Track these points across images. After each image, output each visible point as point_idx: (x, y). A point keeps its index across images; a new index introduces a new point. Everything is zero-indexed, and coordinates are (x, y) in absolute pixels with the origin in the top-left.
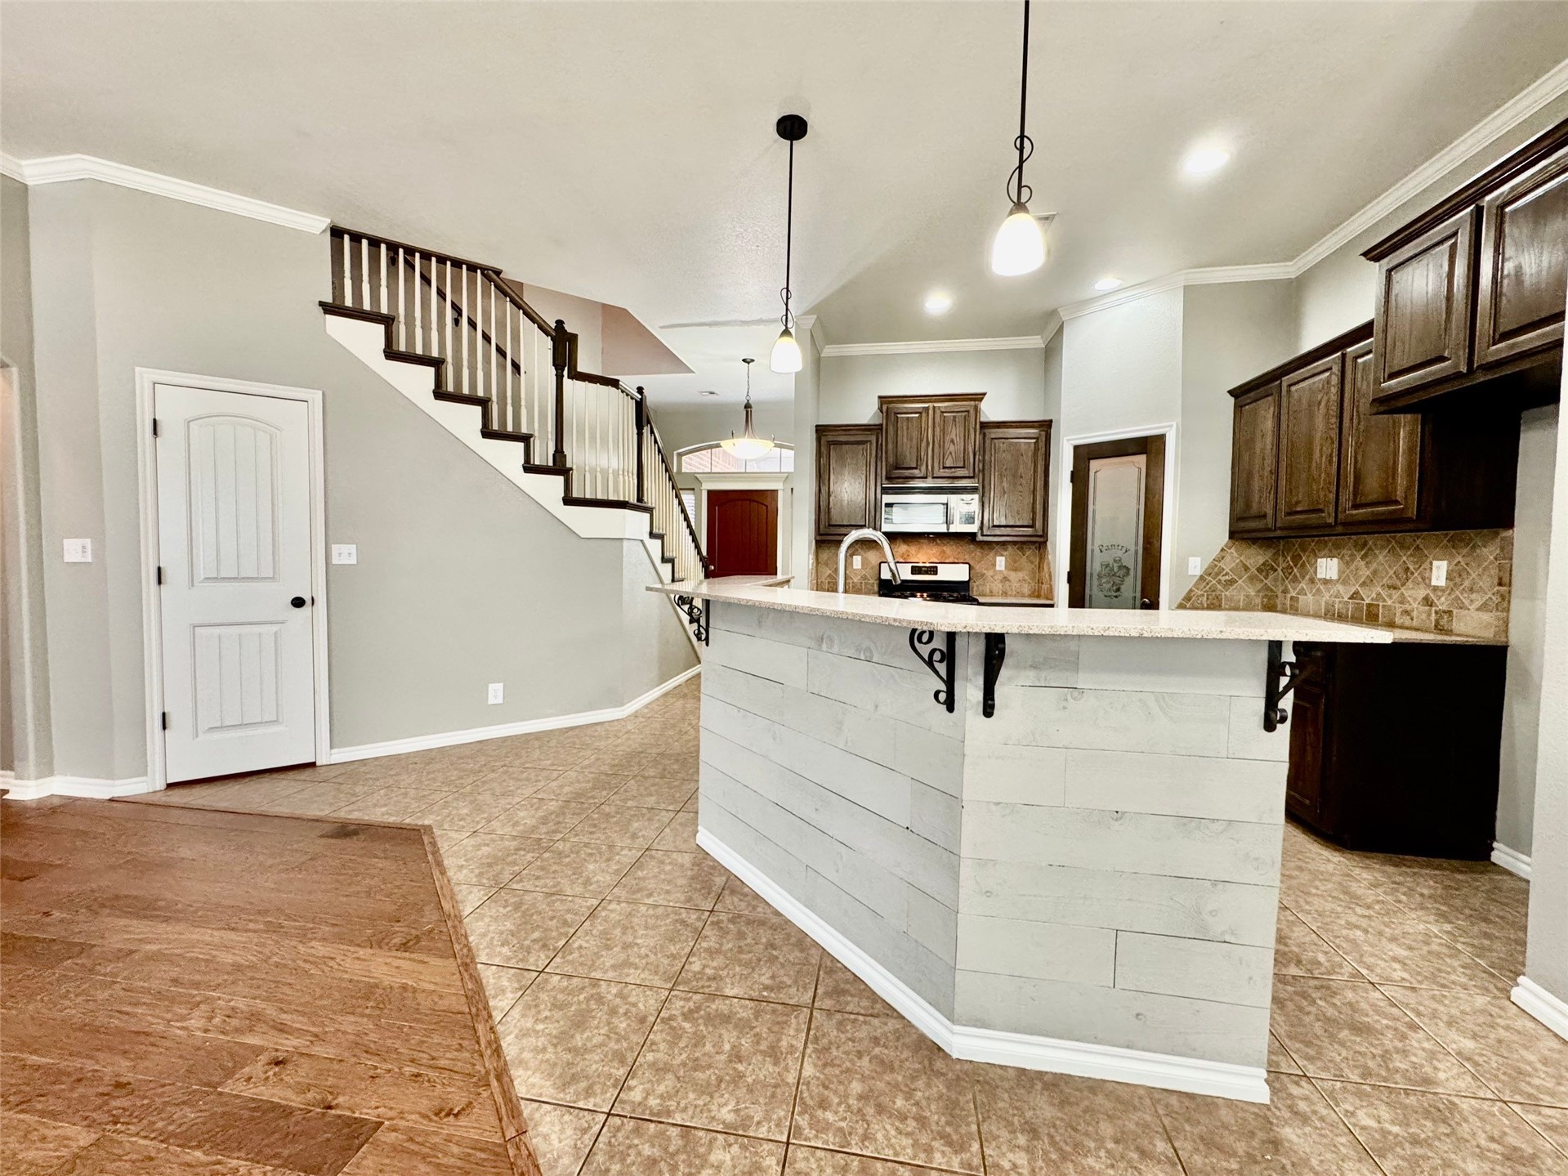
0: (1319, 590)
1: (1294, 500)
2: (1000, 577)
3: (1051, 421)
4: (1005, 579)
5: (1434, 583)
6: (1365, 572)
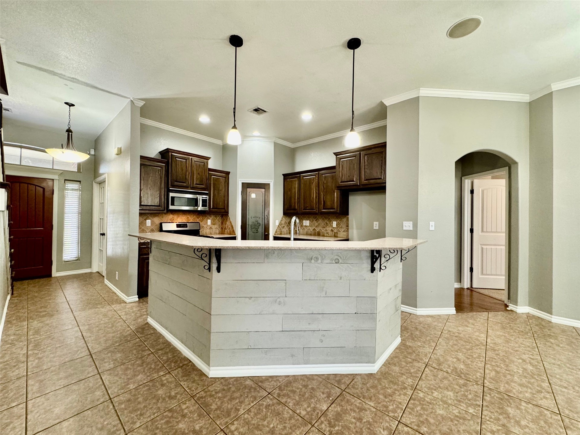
0: (304, 228)
2: (208, 227)
3: (230, 172)
4: (211, 228)
5: (333, 226)
6: (316, 224)
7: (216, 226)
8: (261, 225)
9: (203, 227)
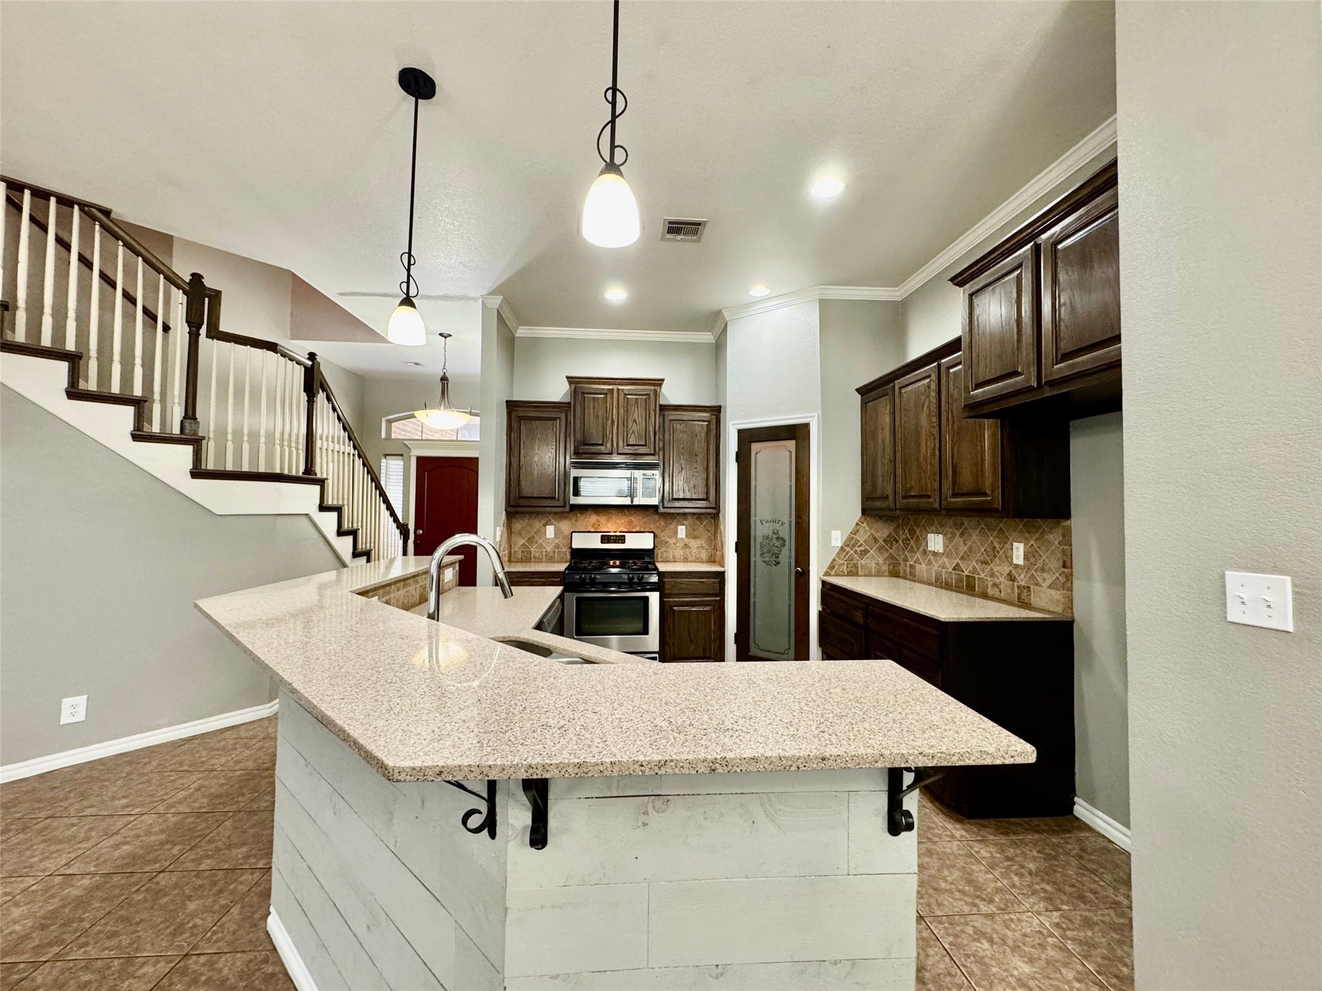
0: (930, 561)
1: (908, 486)
2: (680, 545)
3: (720, 407)
4: (686, 545)
5: (1015, 561)
6: (963, 549)
7: (699, 542)
8: (787, 543)
9: (667, 543)
